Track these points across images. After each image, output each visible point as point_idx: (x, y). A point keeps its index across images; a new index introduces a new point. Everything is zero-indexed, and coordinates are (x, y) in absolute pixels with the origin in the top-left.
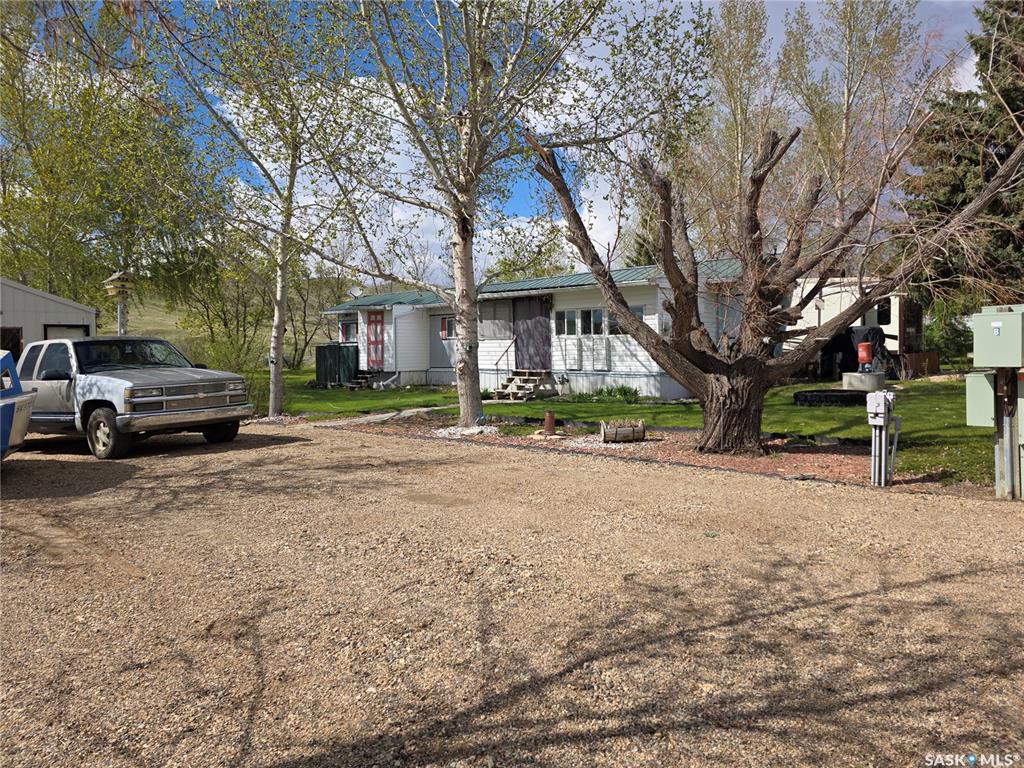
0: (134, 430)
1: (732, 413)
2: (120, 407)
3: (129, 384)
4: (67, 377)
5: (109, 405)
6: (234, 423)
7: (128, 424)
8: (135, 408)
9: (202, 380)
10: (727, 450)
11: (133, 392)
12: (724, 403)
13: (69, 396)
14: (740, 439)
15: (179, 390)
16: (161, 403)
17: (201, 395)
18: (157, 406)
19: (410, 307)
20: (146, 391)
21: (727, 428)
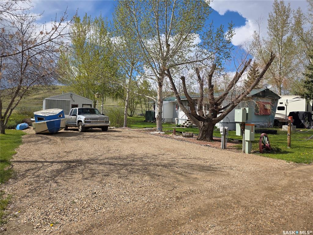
0: (85, 126)
1: (204, 131)
2: (83, 122)
3: (85, 117)
4: (76, 115)
5: (81, 121)
6: (107, 127)
7: (84, 125)
8: (85, 122)
9: (99, 117)
10: (202, 140)
11: (85, 119)
12: (202, 128)
13: (76, 119)
14: (205, 137)
15: (94, 119)
16: (90, 121)
17: (99, 120)
18: (90, 122)
19: (168, 102)
20: (88, 119)
21: (202, 134)
